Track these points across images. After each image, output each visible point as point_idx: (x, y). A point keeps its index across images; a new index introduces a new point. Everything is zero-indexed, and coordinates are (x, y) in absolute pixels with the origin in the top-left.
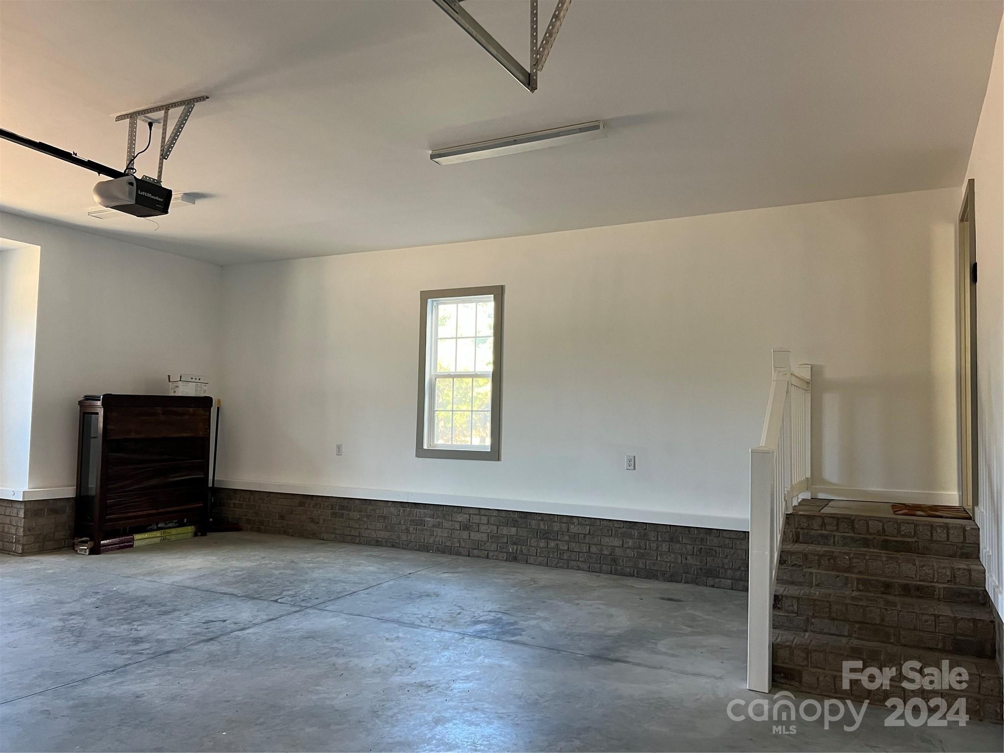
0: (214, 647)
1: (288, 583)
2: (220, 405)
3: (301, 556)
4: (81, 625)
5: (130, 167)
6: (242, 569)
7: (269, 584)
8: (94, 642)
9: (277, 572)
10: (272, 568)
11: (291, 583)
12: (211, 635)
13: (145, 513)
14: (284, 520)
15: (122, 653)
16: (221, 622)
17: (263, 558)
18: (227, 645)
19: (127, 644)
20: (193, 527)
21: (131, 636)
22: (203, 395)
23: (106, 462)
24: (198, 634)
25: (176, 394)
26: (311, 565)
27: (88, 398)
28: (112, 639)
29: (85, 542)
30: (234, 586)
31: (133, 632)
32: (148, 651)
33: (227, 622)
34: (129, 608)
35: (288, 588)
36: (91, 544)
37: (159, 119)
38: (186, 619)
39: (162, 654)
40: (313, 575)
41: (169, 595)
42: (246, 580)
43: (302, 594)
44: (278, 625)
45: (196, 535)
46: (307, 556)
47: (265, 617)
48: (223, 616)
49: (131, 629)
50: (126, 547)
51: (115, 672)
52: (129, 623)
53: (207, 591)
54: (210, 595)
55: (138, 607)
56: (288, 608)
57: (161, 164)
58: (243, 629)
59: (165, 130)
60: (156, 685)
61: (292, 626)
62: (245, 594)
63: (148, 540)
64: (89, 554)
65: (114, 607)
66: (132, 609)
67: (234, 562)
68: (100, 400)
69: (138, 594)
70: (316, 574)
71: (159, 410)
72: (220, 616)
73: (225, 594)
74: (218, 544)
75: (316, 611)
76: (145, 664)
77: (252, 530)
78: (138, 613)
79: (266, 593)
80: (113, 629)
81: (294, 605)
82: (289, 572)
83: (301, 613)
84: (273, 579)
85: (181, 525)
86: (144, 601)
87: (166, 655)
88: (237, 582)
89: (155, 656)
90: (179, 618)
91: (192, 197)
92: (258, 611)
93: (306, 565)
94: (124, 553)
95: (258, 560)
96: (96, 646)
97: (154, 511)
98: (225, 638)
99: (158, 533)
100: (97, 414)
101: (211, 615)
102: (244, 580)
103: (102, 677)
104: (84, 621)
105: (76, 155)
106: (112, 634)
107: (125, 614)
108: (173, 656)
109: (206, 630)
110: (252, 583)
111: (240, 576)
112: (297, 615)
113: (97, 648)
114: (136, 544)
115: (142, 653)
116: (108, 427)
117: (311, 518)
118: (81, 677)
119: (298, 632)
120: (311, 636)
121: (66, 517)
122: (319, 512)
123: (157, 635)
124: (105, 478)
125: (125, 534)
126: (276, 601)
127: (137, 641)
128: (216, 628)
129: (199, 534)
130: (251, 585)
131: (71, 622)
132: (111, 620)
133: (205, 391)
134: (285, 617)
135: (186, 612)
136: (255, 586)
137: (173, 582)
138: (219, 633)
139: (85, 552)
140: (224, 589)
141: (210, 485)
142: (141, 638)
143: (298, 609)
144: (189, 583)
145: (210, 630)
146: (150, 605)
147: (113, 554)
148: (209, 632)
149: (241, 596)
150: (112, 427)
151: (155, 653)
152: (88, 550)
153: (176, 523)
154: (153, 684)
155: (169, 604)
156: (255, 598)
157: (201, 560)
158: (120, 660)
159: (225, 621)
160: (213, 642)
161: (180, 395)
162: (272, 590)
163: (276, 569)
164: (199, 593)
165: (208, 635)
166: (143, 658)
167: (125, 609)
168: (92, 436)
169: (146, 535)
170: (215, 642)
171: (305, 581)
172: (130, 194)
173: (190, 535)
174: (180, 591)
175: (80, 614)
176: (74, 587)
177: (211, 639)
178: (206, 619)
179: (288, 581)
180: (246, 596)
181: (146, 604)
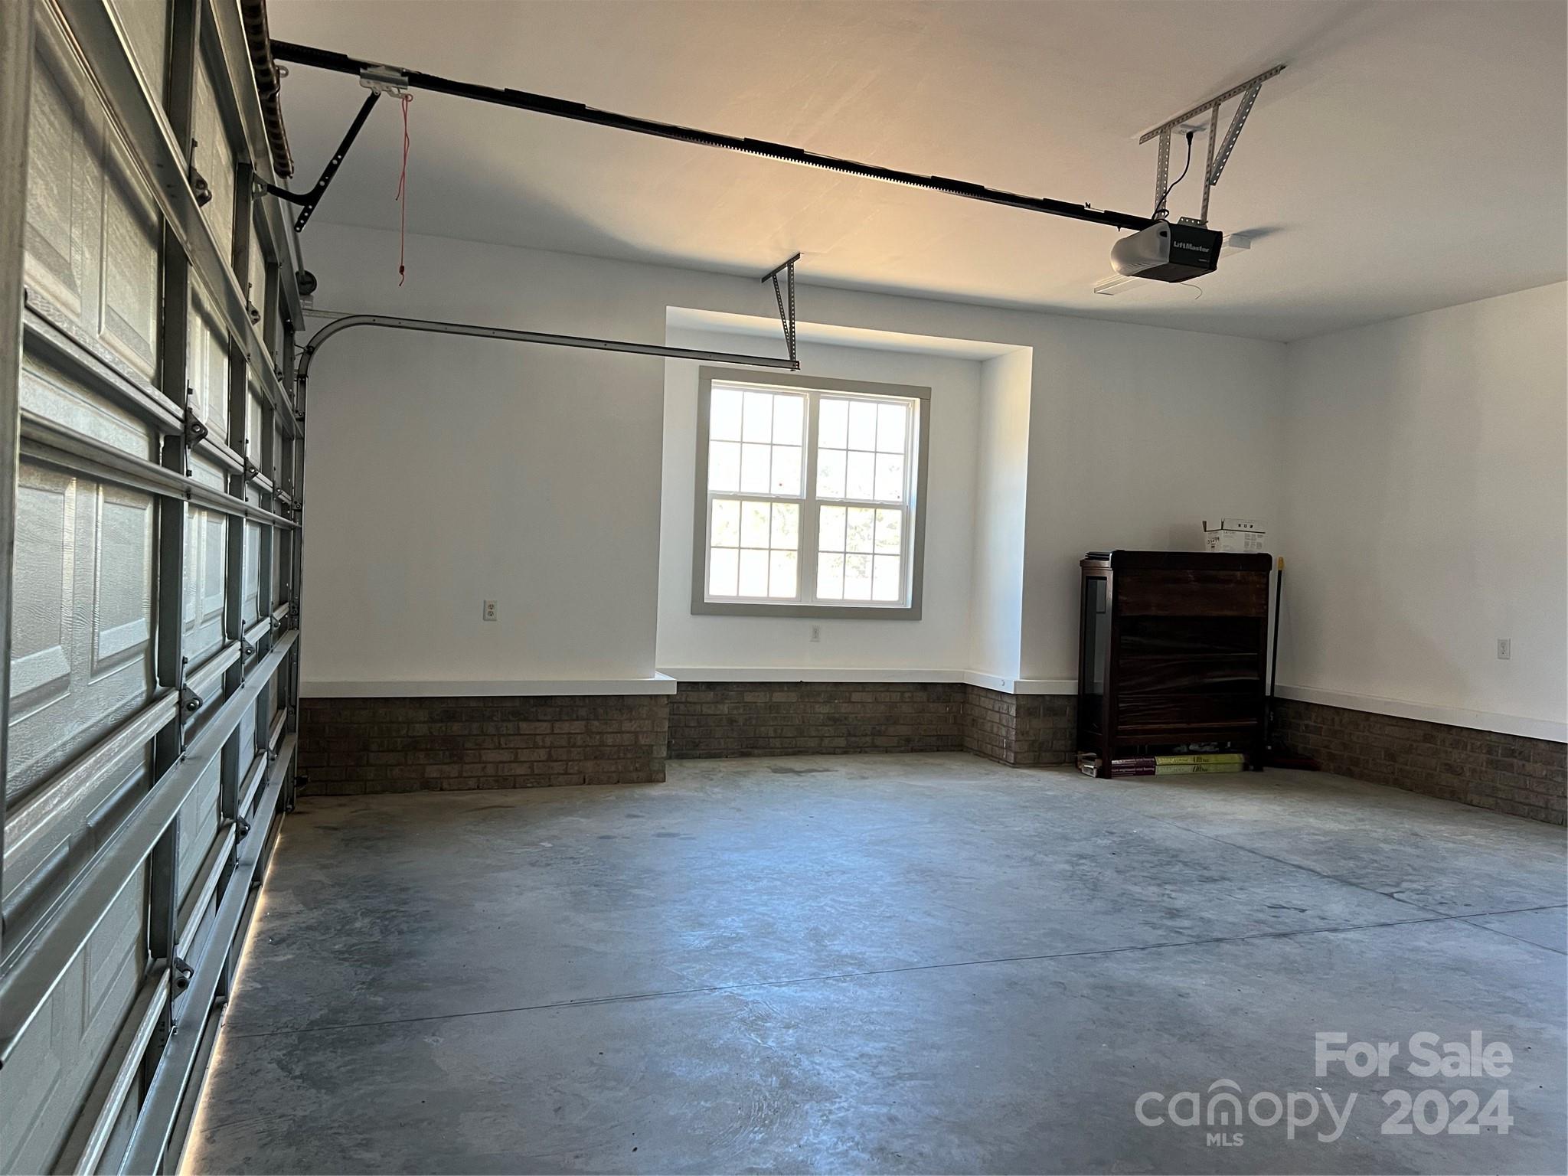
0: (1288, 947)
1: (1411, 871)
2: (1282, 567)
3: (1431, 827)
4: (1095, 874)
5: (1160, 210)
6: (1326, 833)
7: (1376, 865)
8: (1115, 902)
9: (1386, 847)
10: (1379, 839)
11: (1415, 869)
12: (1282, 929)
13: (1171, 726)
14: (1395, 761)
15: (1154, 926)
16: (1297, 911)
17: (1362, 820)
18: (1311, 950)
19: (1160, 914)
20: (1241, 755)
21: (1163, 904)
22: (1256, 551)
23: (1117, 649)
24: (1263, 922)
25: (1216, 551)
26: (1451, 845)
27: (1093, 556)
28: (1139, 903)
29: (1091, 759)
30: (1315, 857)
31: (1165, 898)
32: (1189, 932)
33: (1307, 912)
34: (1156, 863)
35: (1410, 877)
36: (1099, 762)
37: (1204, 124)
38: (1241, 896)
39: (1208, 941)
40: (1456, 863)
41: (1213, 854)
42: (1334, 851)
43: (1438, 892)
44: (1398, 936)
45: (1245, 767)
46: (1443, 828)
47: (1373, 919)
48: (1299, 903)
49: (1163, 895)
50: (1145, 772)
51: (1146, 952)
52: (1159, 885)
53: (1270, 858)
54: (1276, 866)
55: (1168, 863)
56: (1415, 912)
57: (1207, 193)
58: (1335, 930)
59: (1213, 139)
60: (1206, 985)
61: (1422, 944)
62: (1334, 874)
63: (1176, 768)
64: (1097, 777)
65: (1136, 858)
66: (1161, 865)
67: (1311, 820)
68: (1108, 559)
69: (1168, 844)
70: (1462, 862)
71: (1190, 575)
72: (1295, 902)
73: (1300, 867)
74: (1282, 788)
75: (1466, 926)
76: (1187, 950)
77: (1338, 772)
78: (1171, 873)
79: (1372, 879)
80: (1137, 889)
81: (1423, 909)
82: (1409, 850)
83: (1440, 924)
84: (1382, 858)
85: (1223, 750)
86: (1176, 856)
87: (1216, 943)
88: (1317, 853)
89: (1200, 941)
90: (1230, 893)
91: (1245, 238)
92: (1358, 905)
93: (1442, 844)
94: (1142, 781)
95: (1351, 822)
96: (1117, 909)
97: (1184, 726)
98: (1306, 938)
99: (1190, 759)
100: (1105, 578)
101: (1280, 896)
102: (1331, 851)
103: (1129, 954)
104: (1099, 870)
105: (1089, 206)
106: (1137, 896)
107: (1152, 870)
108: (1226, 947)
109: (1275, 919)
110: (1345, 859)
111: (1322, 843)
112: (1432, 926)
113: (1119, 911)
114: (1159, 770)
115: (1180, 933)
116: (1121, 597)
117: (1446, 764)
118: (1101, 948)
119: (1436, 956)
120: (1461, 967)
121: (1066, 722)
122: (1463, 756)
123: (1201, 910)
124: (1116, 672)
125: (1142, 754)
126: (1391, 895)
127: (1173, 913)
128: (1290, 919)
129: (1252, 767)
130: (1343, 861)
131: (1082, 867)
132: (1134, 876)
133: (1259, 545)
134: (1410, 925)
135: (1242, 884)
136: (1351, 864)
137: (1217, 836)
138: (1297, 928)
139: (1092, 773)
140: (1296, 859)
141: (1268, 693)
142: (1177, 910)
143: (1431, 916)
144: (1241, 841)
145: (1280, 920)
146: (1185, 864)
147: (1128, 780)
148: (1280, 923)
149: (1328, 877)
150: (1125, 598)
151: (1198, 937)
152: (1095, 771)
153: (1216, 747)
154: (1201, 982)
155: (1213, 867)
156: (1352, 884)
157: (1256, 808)
158: (1151, 936)
159: (1303, 911)
160: (1287, 939)
161: (1221, 551)
162: (1382, 876)
163: (1385, 841)
164: (1259, 859)
165: (1278, 926)
166: (1183, 940)
167: (1152, 863)
168: (1098, 610)
169: (1172, 760)
170: (1292, 942)
171: (1442, 872)
172: (1162, 250)
173: (1237, 767)
174: (1229, 850)
175: (1091, 858)
176: (1082, 819)
177: (1284, 935)
178: (1274, 902)
179: (1409, 865)
180: (1335, 877)
181: (1180, 861)
